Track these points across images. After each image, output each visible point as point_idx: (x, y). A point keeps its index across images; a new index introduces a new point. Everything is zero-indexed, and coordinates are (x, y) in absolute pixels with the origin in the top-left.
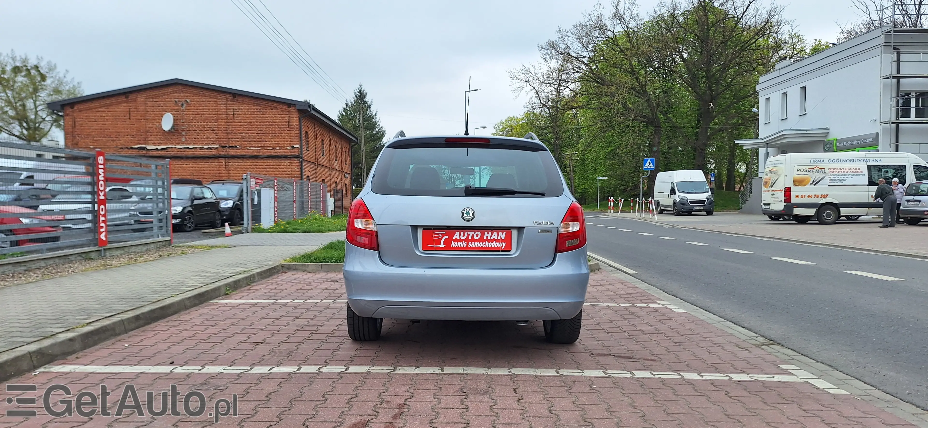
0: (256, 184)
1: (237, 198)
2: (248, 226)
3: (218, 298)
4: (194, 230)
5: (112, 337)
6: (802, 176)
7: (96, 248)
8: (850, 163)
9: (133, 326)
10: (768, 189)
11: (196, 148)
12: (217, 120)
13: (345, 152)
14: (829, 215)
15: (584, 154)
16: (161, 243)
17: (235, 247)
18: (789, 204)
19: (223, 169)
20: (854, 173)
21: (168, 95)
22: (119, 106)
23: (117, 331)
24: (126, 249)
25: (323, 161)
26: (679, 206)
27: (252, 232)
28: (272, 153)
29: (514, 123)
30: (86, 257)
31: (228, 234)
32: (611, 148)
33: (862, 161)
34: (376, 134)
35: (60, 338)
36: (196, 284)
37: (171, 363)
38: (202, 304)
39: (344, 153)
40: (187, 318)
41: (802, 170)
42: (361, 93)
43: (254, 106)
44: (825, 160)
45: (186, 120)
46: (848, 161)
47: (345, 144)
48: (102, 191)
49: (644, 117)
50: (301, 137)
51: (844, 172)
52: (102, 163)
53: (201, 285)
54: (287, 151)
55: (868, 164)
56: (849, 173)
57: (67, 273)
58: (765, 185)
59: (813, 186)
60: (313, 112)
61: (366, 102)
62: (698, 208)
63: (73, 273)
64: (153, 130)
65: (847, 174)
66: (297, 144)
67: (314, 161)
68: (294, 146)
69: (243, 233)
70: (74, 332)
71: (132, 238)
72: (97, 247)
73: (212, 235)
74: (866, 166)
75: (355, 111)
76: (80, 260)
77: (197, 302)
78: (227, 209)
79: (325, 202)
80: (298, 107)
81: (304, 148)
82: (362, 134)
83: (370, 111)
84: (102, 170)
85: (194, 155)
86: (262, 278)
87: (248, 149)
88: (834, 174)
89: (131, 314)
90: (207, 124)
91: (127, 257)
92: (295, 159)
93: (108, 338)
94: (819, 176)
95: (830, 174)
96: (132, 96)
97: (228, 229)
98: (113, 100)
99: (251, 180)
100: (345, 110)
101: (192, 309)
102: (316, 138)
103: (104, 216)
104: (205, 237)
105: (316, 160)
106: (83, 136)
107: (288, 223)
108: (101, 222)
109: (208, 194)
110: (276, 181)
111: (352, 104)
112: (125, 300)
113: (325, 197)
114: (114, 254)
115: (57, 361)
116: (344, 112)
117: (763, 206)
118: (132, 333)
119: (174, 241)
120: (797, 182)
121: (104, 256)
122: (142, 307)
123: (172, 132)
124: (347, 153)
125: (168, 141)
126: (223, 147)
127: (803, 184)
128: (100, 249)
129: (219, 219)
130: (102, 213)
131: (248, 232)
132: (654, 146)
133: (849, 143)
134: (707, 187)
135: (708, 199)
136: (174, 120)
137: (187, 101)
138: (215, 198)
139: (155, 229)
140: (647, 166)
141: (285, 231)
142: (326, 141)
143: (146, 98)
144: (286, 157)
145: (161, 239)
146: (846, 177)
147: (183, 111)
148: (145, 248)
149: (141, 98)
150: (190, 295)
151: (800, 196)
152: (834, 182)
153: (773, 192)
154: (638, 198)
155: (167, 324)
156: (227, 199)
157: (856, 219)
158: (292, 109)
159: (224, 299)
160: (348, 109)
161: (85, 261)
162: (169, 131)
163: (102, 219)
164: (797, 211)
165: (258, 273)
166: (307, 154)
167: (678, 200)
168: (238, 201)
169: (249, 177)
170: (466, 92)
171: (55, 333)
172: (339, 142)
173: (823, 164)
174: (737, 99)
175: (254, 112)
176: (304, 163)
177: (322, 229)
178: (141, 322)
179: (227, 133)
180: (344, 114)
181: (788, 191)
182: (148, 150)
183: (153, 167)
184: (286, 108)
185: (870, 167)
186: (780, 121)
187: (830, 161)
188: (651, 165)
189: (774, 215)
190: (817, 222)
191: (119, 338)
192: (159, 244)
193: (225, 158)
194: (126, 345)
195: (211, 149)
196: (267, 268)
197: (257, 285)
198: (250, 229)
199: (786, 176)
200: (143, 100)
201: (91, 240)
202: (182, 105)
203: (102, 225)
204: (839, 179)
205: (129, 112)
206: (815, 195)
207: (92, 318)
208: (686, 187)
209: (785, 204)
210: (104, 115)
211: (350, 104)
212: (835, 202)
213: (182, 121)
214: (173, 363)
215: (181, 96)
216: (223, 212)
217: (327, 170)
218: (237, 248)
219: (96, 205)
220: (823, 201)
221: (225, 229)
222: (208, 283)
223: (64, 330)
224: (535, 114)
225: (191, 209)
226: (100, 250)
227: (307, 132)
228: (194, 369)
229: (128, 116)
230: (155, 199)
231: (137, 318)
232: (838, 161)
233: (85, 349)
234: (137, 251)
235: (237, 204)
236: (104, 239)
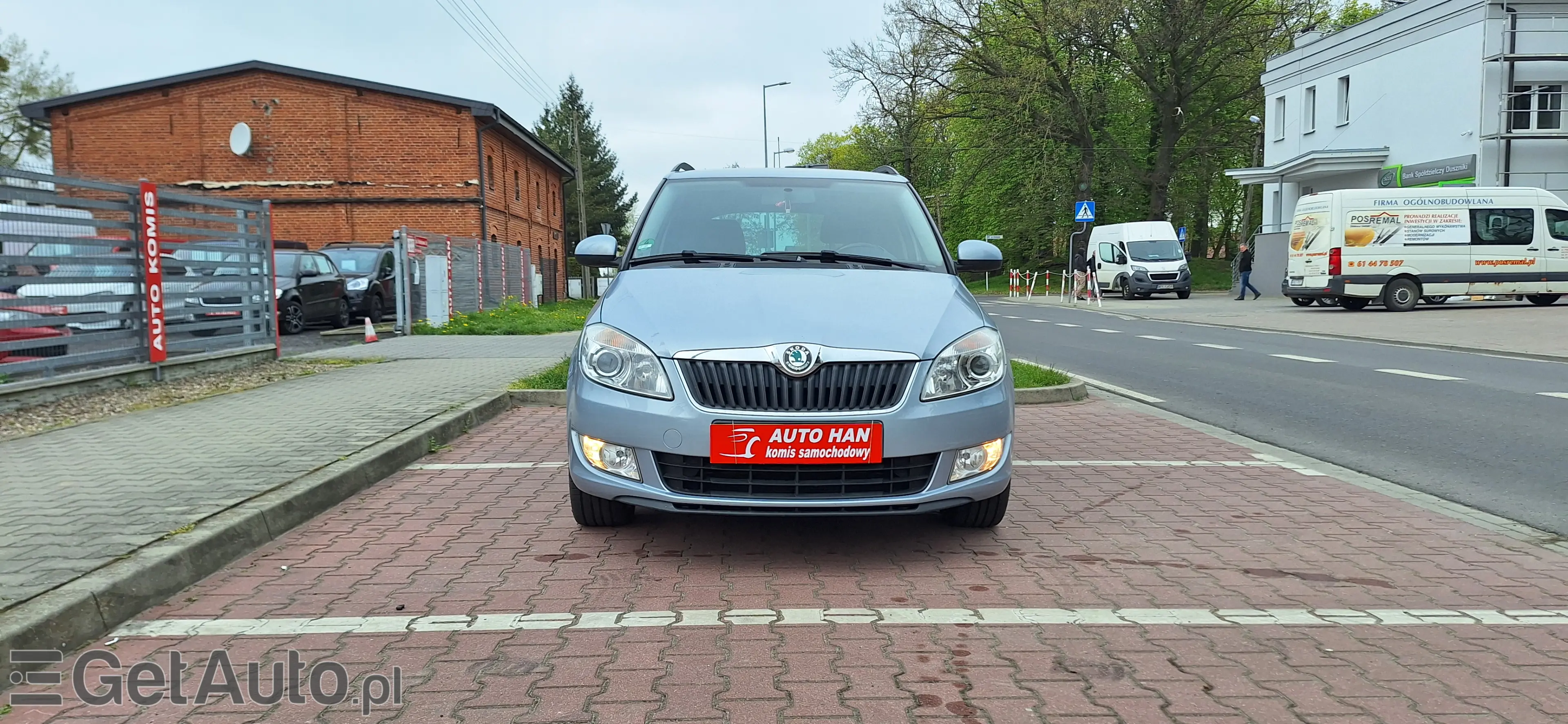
0: (416, 248)
1: (375, 274)
2: (404, 323)
3: (419, 460)
4: (305, 330)
5: (246, 550)
6: (1360, 229)
7: (146, 366)
8: (1441, 206)
9: (281, 523)
10: (1300, 252)
11: (293, 186)
12: (330, 136)
13: (554, 193)
14: (1403, 296)
15: (962, 197)
16: (259, 355)
17: (396, 360)
18: (1338, 277)
19: (342, 223)
20: (1447, 224)
21: (240, 90)
22: (152, 111)
23: (255, 538)
24: (199, 368)
25: (518, 208)
26: (1133, 284)
27: (412, 334)
28: (430, 194)
29: (832, 145)
30: (127, 381)
31: (372, 338)
32: (1009, 186)
33: (1461, 202)
34: (599, 163)
35: (150, 558)
36: (371, 433)
37: (398, 609)
38: (394, 472)
39: (550, 195)
40: (380, 504)
41: (1360, 219)
42: (572, 91)
43: (396, 110)
44: (1399, 201)
45: (274, 136)
46: (1437, 202)
47: (552, 180)
48: (153, 258)
49: (1069, 131)
50: (480, 166)
51: (1430, 221)
52: (152, 204)
53: (384, 435)
54: (456, 191)
55: (1471, 207)
56: (1438, 224)
57: (101, 414)
58: (1295, 244)
59: (1377, 245)
60: (501, 121)
61: (581, 107)
62: (1164, 287)
63: (112, 414)
64: (215, 154)
65: (1436, 224)
66: (474, 178)
67: (502, 209)
68: (470, 182)
69: (396, 335)
70: (173, 543)
71: (208, 345)
72: (147, 362)
73: (340, 341)
74: (1468, 211)
75: (560, 122)
76: (119, 388)
77: (386, 470)
78: (358, 293)
79: (528, 281)
80: (475, 112)
81: (486, 185)
82: (578, 163)
83: (589, 123)
84: (152, 219)
85: (289, 198)
86: (482, 420)
87: (387, 188)
88: (1414, 224)
89: (274, 500)
90: (312, 143)
91: (204, 381)
92: (472, 206)
93: (239, 552)
94: (1389, 228)
95: (1408, 224)
96: (175, 93)
97: (370, 329)
98: (141, 100)
99: (409, 240)
100: (545, 121)
101: (378, 483)
102: (505, 167)
103: (159, 304)
104: (327, 344)
105: (507, 207)
106: (87, 166)
107: (472, 318)
108: (153, 316)
109: (323, 266)
110: (449, 243)
111: (557, 111)
112: (250, 469)
113: (527, 271)
114: (179, 377)
115: (149, 609)
116: (543, 124)
117: (1290, 281)
118: (282, 539)
119: (281, 350)
120: (1352, 240)
121: (162, 380)
122: (290, 483)
123: (248, 157)
124: (557, 195)
125: (243, 174)
126: (341, 183)
127: (1362, 242)
128: (153, 366)
129: (346, 311)
130: (155, 299)
131: (405, 335)
132: (1082, 182)
133: (1425, 173)
134: (1180, 251)
135: (1182, 271)
136: (253, 137)
137: (274, 101)
138: (336, 274)
139: (247, 329)
140: (1081, 215)
141: (471, 332)
142: (522, 173)
143: (200, 97)
144: (454, 202)
145: (258, 347)
146: (1432, 230)
147: (268, 120)
148: (231, 365)
149: (191, 97)
150: (373, 456)
151: (1356, 264)
152: (1414, 239)
153: (1310, 257)
154: (1064, 271)
155: (344, 517)
156: (356, 277)
157: (1442, 302)
158: (464, 115)
159: (430, 462)
160: (550, 119)
161: (128, 389)
162: (244, 155)
163: (155, 310)
164: (1351, 290)
165: (475, 410)
166: (492, 197)
167: (1131, 273)
168: (377, 279)
169: (404, 235)
170: (765, 87)
171: (136, 548)
172: (542, 175)
173: (1395, 207)
174: (1222, 100)
175: (395, 121)
176: (487, 213)
177: (537, 329)
178: (296, 515)
179: (349, 159)
180: (543, 127)
181: (1335, 255)
182: (206, 189)
183: (240, 214)
184: (454, 114)
185: (1473, 213)
186: (1302, 136)
187: (1407, 202)
188: (1089, 213)
189: (1302, 295)
190: (1384, 307)
191: (260, 550)
192: (255, 356)
193: (346, 203)
194: (284, 567)
195: (319, 187)
196: (486, 400)
197: (479, 433)
198: (408, 329)
199: (1332, 229)
200: (194, 99)
201: (136, 351)
202: (267, 108)
203: (156, 321)
204: (1423, 233)
205: (171, 121)
206: (1382, 262)
207: (200, 510)
208: (1143, 250)
209: (1331, 277)
210: (125, 127)
211: (552, 110)
212: (1415, 272)
213: (265, 137)
214: (403, 607)
215: (263, 93)
216: (352, 298)
217: (525, 225)
218: (400, 363)
219: (143, 286)
220: (1395, 271)
221: (364, 328)
222: (395, 432)
223: (153, 539)
224: (872, 130)
225: (297, 294)
226: (154, 370)
227: (490, 158)
228: (457, 622)
229: (168, 129)
230: (245, 274)
231: (288, 506)
232: (1420, 202)
233: (199, 580)
234: (220, 370)
235: (375, 285)
236: (160, 348)
